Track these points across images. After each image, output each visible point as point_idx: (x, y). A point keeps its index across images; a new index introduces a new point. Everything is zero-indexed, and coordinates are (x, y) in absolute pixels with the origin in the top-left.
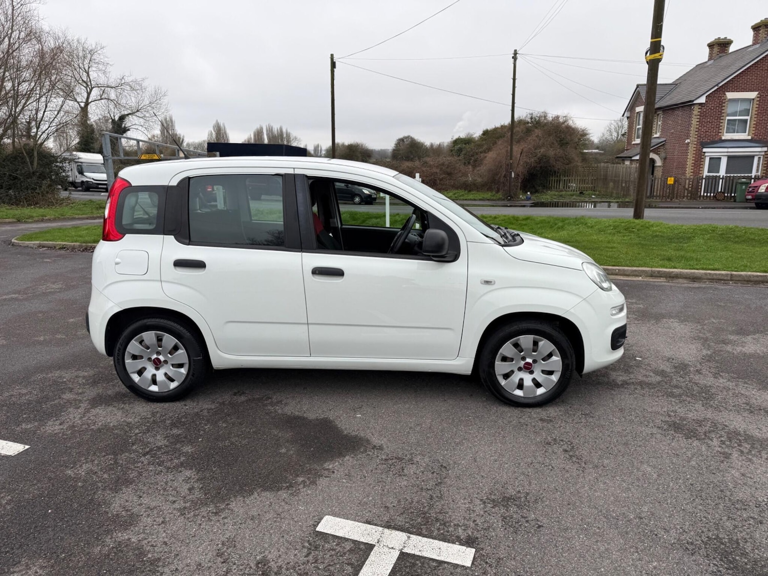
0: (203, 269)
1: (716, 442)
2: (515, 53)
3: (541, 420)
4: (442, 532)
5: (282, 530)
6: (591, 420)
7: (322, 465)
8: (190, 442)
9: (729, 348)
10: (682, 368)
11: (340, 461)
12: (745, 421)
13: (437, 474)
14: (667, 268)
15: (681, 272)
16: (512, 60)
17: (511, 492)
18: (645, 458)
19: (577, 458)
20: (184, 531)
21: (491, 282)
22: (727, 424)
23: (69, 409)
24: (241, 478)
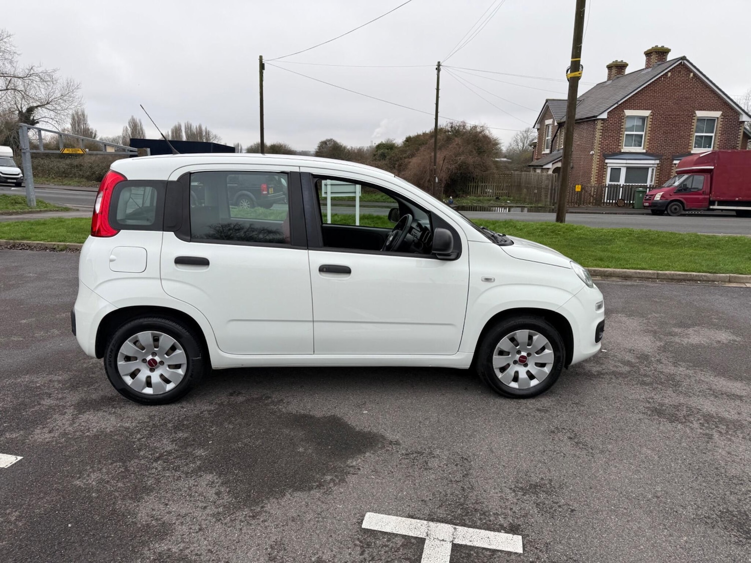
0: (207, 266)
1: (696, 425)
2: (439, 65)
3: (538, 410)
4: (484, 521)
5: (327, 529)
6: (582, 408)
7: (345, 463)
8: (201, 445)
9: (677, 339)
10: (644, 358)
11: (362, 457)
12: (714, 405)
13: (461, 466)
14: (601, 267)
15: (614, 271)
16: (436, 71)
17: (535, 479)
18: (642, 442)
19: (583, 445)
20: (226, 537)
21: (491, 279)
22: (699, 407)
23: (54, 416)
24: (267, 480)
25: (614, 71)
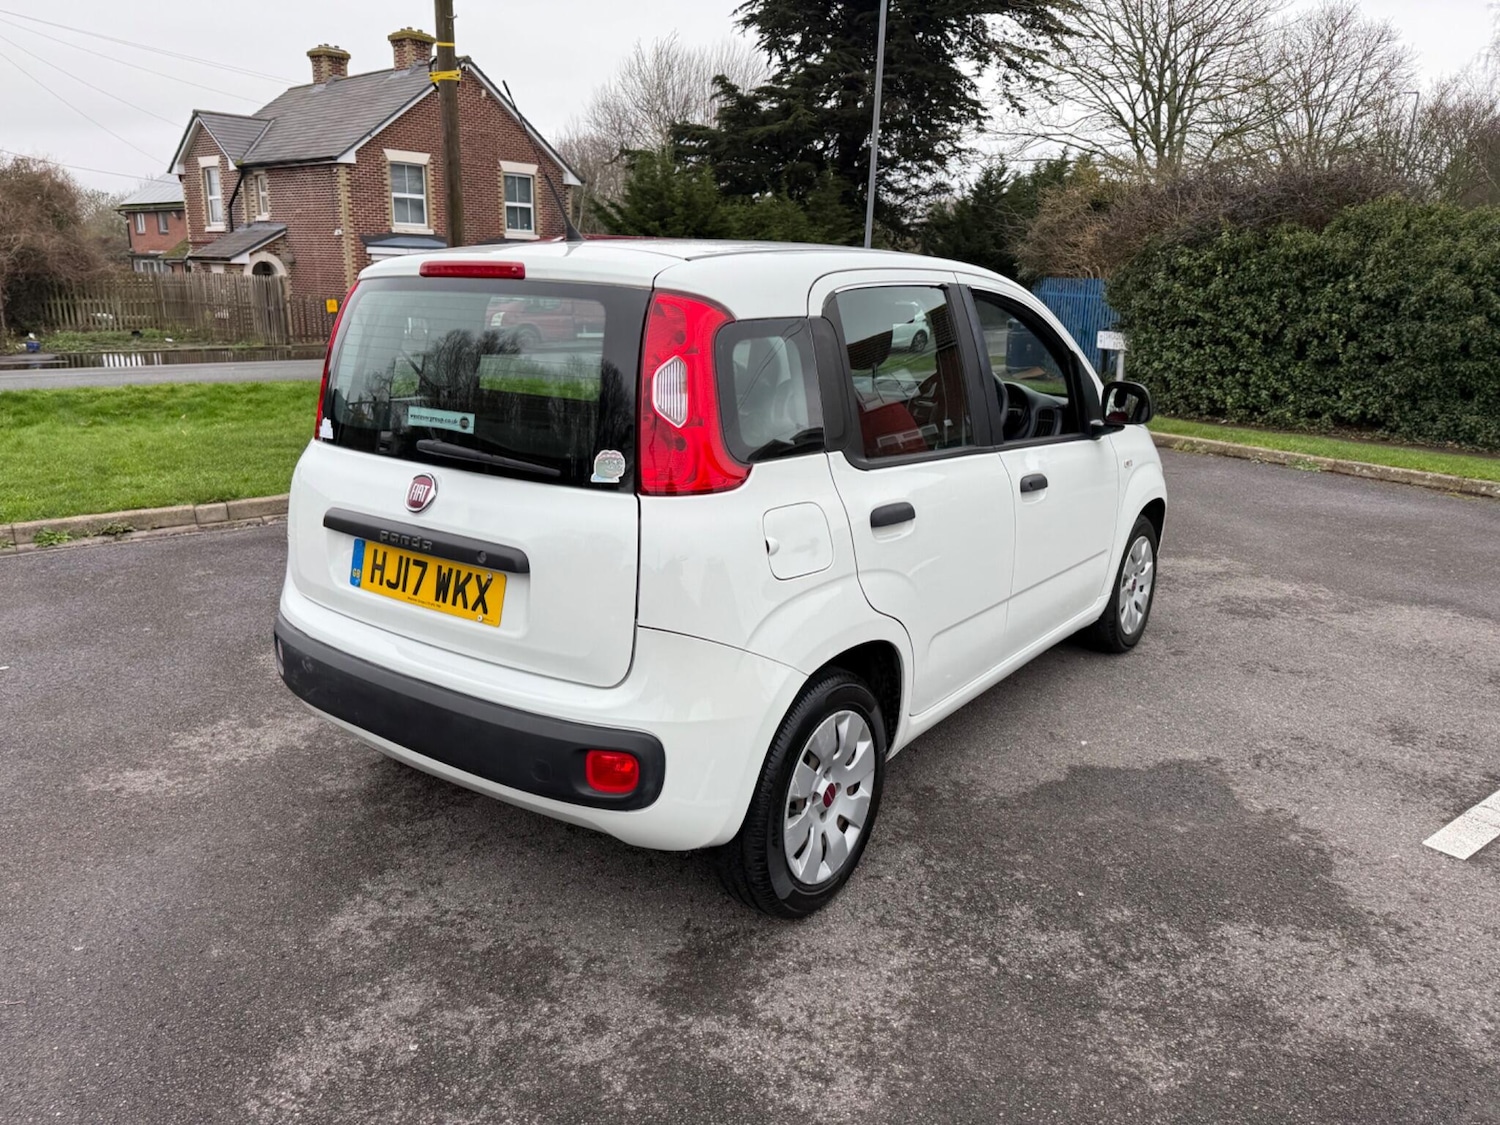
21: (1129, 463)
25: (325, 65)
